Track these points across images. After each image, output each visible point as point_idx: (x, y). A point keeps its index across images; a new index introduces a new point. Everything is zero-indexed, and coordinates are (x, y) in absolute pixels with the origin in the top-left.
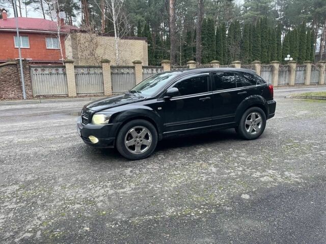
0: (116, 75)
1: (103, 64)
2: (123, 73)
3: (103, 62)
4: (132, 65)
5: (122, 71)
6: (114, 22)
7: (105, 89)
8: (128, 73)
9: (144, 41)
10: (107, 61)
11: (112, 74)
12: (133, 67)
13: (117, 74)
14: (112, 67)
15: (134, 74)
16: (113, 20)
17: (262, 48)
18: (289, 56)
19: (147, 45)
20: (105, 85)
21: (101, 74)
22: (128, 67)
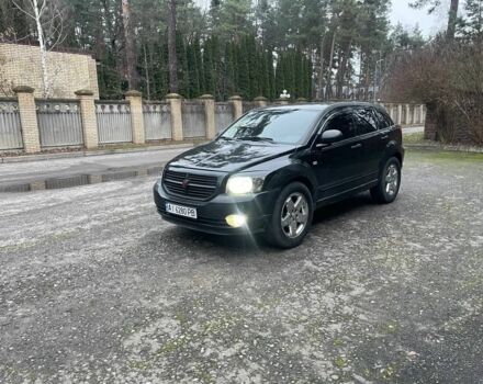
0: (46, 116)
1: (20, 95)
2: (58, 112)
3: (20, 91)
4: (74, 97)
5: (57, 107)
6: (37, 19)
7: (26, 142)
8: (68, 112)
9: (90, 57)
10: (29, 90)
11: (38, 112)
12: (78, 102)
13: (48, 113)
14: (38, 102)
15: (80, 113)
16: (35, 15)
17: (251, 78)
18: (285, 91)
19: (94, 63)
20: (26, 135)
21: (17, 113)
22: (68, 102)
